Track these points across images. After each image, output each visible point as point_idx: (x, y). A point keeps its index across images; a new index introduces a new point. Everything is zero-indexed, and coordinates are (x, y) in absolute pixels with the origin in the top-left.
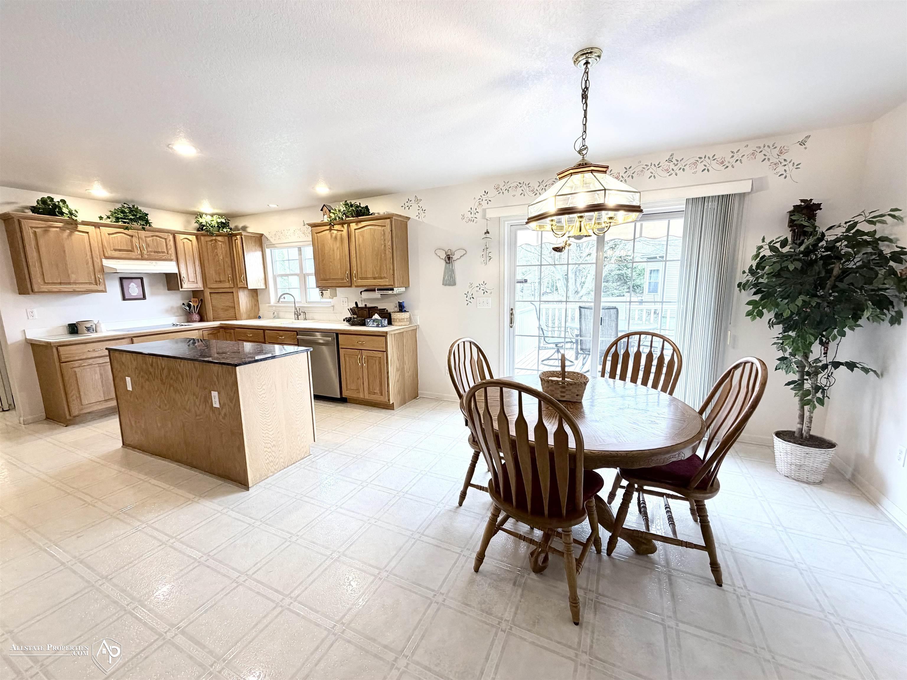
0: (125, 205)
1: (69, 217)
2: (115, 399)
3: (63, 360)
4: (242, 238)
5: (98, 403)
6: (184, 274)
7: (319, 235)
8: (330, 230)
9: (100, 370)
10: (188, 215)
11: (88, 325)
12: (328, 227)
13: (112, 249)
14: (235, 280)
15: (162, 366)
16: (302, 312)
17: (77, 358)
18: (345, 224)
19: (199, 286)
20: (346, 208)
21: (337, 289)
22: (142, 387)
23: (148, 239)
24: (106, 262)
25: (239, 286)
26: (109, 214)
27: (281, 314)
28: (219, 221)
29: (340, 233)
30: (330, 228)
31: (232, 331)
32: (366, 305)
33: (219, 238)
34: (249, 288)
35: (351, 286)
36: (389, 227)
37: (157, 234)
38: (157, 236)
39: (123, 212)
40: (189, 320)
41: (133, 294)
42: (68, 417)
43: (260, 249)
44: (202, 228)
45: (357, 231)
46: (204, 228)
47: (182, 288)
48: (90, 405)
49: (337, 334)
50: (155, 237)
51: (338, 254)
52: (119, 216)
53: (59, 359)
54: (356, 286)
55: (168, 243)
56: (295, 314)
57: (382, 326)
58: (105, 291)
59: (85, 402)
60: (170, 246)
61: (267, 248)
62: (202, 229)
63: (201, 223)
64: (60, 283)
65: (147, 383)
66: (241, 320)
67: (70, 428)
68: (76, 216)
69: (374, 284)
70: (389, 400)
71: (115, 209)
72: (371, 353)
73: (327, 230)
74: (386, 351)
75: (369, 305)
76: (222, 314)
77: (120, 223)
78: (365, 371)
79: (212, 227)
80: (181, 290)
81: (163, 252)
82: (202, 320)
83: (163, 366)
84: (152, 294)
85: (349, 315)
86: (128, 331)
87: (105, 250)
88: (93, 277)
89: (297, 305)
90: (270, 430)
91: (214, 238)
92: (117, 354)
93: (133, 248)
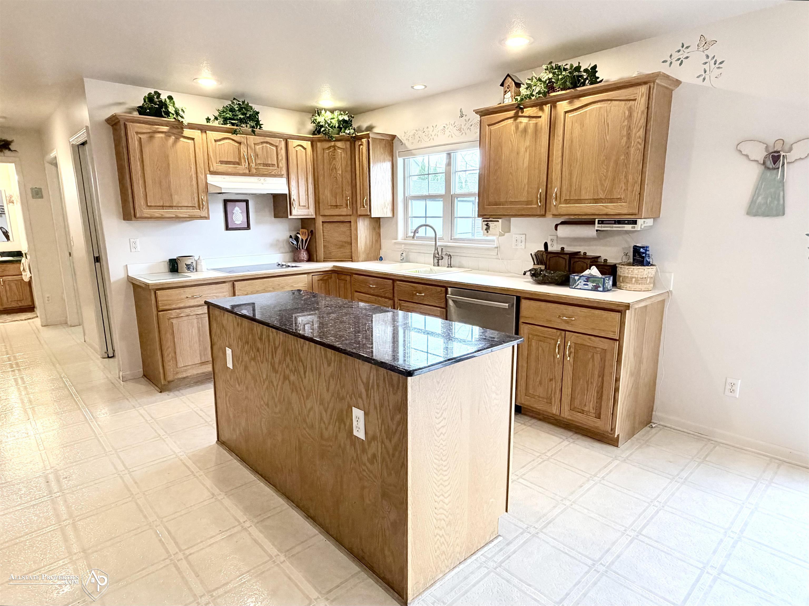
0: (235, 101)
1: (174, 118)
2: (211, 362)
3: (161, 308)
4: (368, 141)
5: (194, 366)
6: (294, 196)
7: (493, 128)
8: (516, 117)
9: (198, 322)
10: (304, 113)
11: (189, 262)
12: (512, 113)
13: (218, 160)
14: (354, 205)
15: (274, 344)
16: (446, 254)
17: (174, 306)
18: (546, 103)
19: (310, 212)
20: (554, 73)
21: (513, 219)
22: (246, 368)
23: (257, 147)
24: (212, 180)
25: (359, 213)
26: (217, 114)
27: (412, 256)
28: (341, 118)
29: (534, 121)
30: (516, 114)
31: (348, 278)
32: (563, 249)
33: (339, 144)
34: (372, 217)
35: (544, 216)
36: (642, 101)
37: (268, 139)
38: (267, 143)
39: (232, 110)
40: (296, 259)
41: (237, 222)
42: (163, 382)
43: (391, 159)
44: (320, 130)
45: (570, 115)
46: (323, 129)
47: (291, 214)
48: (186, 368)
49: (519, 299)
50: (265, 145)
51: (527, 160)
52: (228, 115)
53: (157, 307)
54: (554, 215)
55: (279, 152)
56: (434, 257)
57: (604, 291)
58: (207, 218)
59: (181, 364)
60: (282, 155)
61: (399, 157)
62: (319, 132)
63: (319, 123)
64: (163, 207)
65: (253, 363)
66: (358, 261)
67: (164, 395)
68: (182, 117)
69: (593, 212)
70: (613, 429)
71: (224, 107)
72: (587, 341)
73: (511, 118)
74: (619, 340)
75: (569, 249)
76: (334, 251)
77: (228, 126)
78: (569, 369)
79: (331, 127)
80: (290, 217)
81: (273, 165)
82: (310, 259)
83: (277, 343)
84: (258, 222)
85: (530, 265)
86: (230, 272)
87: (210, 163)
88: (196, 199)
89: (438, 244)
90: (446, 495)
91: (333, 144)
92: (217, 312)
93: (240, 159)
